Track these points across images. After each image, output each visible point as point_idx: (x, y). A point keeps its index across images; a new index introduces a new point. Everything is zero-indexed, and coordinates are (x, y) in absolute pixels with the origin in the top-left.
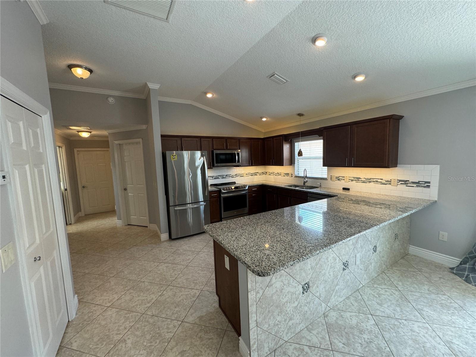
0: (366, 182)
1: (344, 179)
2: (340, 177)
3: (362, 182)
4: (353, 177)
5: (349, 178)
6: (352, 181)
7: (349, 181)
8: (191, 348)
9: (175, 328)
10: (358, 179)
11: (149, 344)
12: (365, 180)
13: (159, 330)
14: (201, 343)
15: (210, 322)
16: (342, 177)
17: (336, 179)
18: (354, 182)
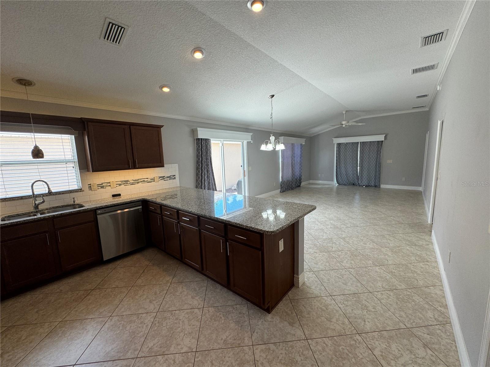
0: (135, 183)
1: (109, 185)
2: (103, 184)
3: (130, 185)
4: (120, 181)
5: (116, 183)
6: (120, 185)
7: (117, 186)
8: (321, 316)
9: (318, 342)
10: (126, 182)
11: (350, 355)
12: (134, 182)
13: (332, 358)
14: (312, 311)
15: (290, 314)
16: (106, 184)
17: (98, 188)
18: (123, 186)
